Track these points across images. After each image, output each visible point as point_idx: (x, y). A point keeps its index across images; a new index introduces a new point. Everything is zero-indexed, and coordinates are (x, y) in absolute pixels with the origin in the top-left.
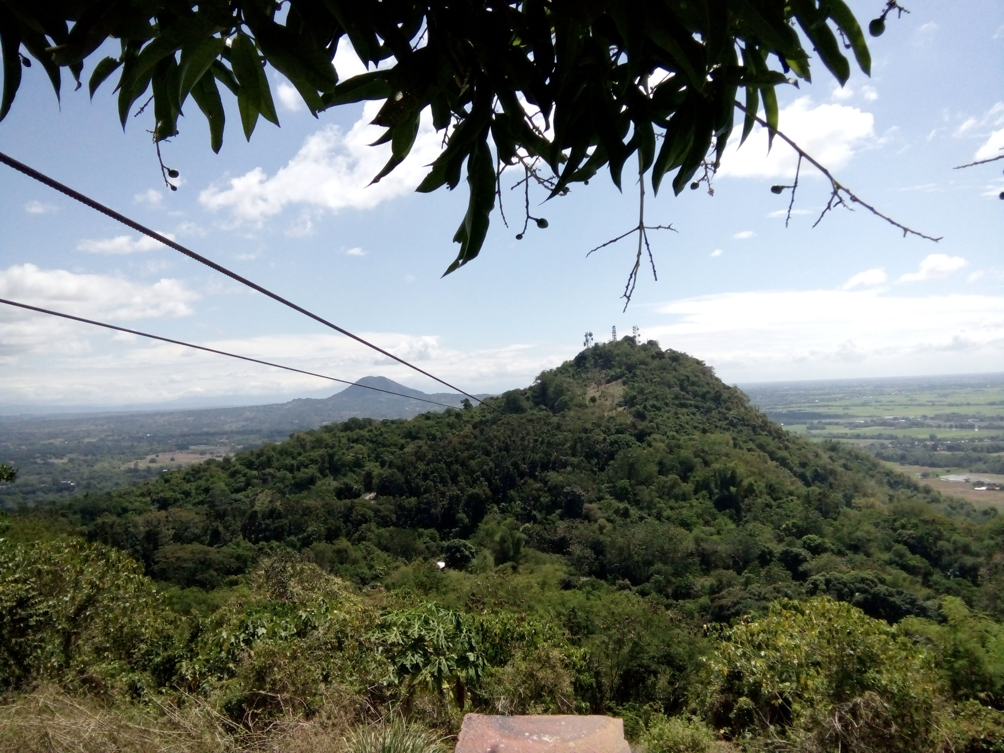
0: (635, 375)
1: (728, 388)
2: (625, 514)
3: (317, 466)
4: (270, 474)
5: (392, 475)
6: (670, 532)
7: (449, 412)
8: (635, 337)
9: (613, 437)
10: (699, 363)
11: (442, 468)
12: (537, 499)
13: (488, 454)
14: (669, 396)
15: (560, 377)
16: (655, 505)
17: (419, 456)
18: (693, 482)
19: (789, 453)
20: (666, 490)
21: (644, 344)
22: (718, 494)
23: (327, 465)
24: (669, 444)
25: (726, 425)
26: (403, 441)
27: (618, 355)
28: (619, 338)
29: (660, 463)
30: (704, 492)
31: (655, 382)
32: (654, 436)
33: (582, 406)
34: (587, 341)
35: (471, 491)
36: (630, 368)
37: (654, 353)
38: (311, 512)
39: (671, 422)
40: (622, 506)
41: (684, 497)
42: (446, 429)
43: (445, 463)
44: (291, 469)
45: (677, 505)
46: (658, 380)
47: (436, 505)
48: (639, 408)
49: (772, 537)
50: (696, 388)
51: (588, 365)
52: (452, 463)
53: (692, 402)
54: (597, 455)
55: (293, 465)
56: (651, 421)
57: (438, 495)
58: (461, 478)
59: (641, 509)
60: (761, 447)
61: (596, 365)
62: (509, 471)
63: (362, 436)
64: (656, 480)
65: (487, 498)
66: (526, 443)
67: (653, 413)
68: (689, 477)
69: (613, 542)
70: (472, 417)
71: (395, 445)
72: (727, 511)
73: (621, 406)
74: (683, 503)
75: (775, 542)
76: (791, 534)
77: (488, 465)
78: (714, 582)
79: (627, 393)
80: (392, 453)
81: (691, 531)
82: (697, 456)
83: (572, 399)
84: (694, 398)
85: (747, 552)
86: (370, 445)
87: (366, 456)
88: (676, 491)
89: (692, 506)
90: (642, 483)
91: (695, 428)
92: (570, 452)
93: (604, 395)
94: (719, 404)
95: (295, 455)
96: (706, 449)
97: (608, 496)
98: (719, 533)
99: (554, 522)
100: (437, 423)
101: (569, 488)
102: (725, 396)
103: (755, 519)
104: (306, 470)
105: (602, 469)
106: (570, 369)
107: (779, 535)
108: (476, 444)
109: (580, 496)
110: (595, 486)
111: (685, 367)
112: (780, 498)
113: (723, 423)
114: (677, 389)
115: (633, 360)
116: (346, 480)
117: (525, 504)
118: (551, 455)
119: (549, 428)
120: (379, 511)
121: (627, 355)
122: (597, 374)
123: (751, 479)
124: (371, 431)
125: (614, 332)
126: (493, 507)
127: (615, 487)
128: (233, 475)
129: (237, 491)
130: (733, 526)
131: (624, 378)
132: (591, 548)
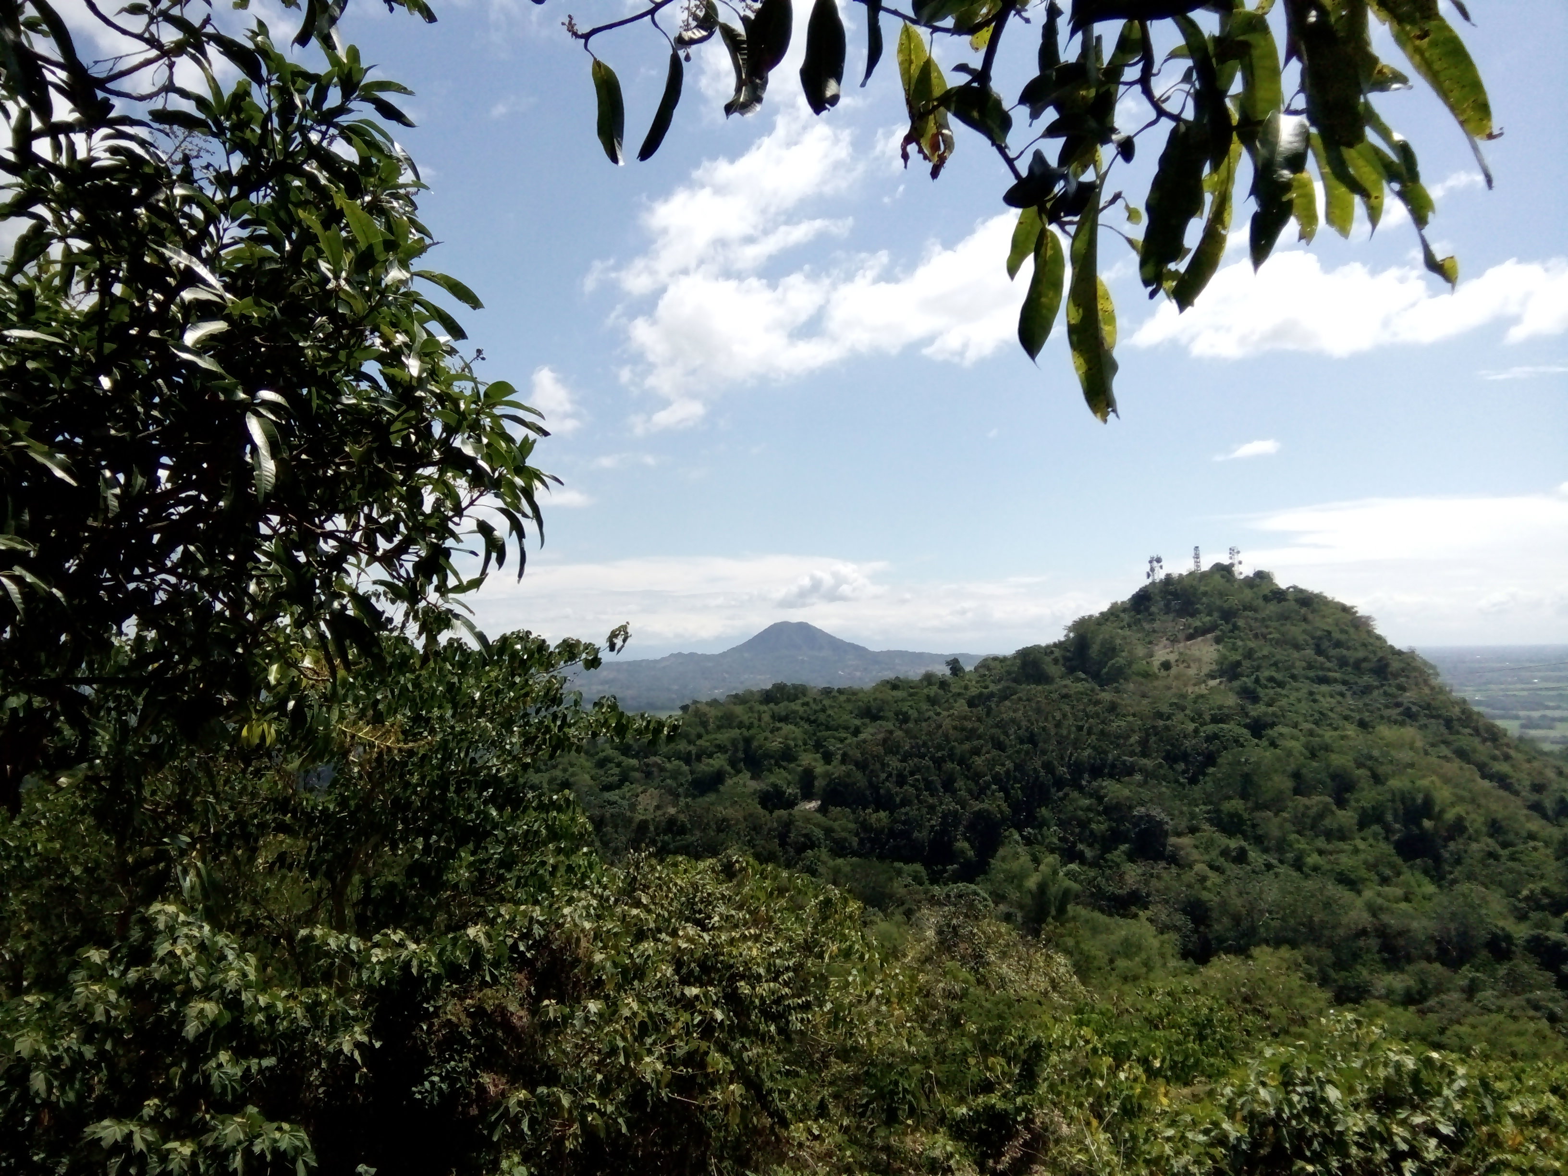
0: (1235, 627)
1: (1400, 653)
2: (1241, 857)
3: (727, 756)
4: (655, 764)
5: (848, 774)
6: (1326, 893)
7: (929, 679)
8: (1232, 565)
9: (1211, 728)
10: (1345, 609)
11: (928, 768)
12: (1083, 824)
13: (1000, 746)
14: (1298, 664)
15: (1108, 629)
16: (1291, 846)
17: (890, 746)
18: (1355, 810)
19: (1513, 766)
20: (1308, 821)
21: (1247, 577)
22: (1400, 831)
23: (741, 755)
24: (1308, 743)
25: (1400, 714)
26: (857, 722)
27: (1205, 594)
28: (1206, 565)
29: (1297, 776)
30: (1376, 828)
31: (1271, 640)
32: (1280, 729)
33: (1146, 675)
34: (1152, 570)
35: (977, 806)
36: (1228, 615)
37: (1266, 592)
38: (728, 826)
39: (1304, 707)
40: (1234, 844)
41: (1342, 835)
42: (924, 706)
43: (931, 759)
44: (687, 759)
45: (1330, 847)
46: (1276, 635)
47: (921, 826)
48: (1248, 681)
49: (1505, 911)
50: (1345, 652)
51: (1153, 609)
52: (943, 759)
53: (1337, 675)
54: (1185, 757)
55: (690, 752)
56: (1270, 705)
57: (924, 810)
58: (960, 784)
59: (1266, 850)
60: (1462, 754)
61: (1167, 610)
62: (1037, 778)
63: (795, 712)
64: (1290, 804)
65: (1004, 820)
66: (1064, 732)
67: (1271, 692)
68: (1347, 801)
69: (1224, 904)
70: (966, 688)
71: (846, 728)
72: (1418, 861)
73: (1213, 678)
74: (1342, 845)
75: (1511, 920)
76: (1539, 907)
77: (1003, 765)
78: (1412, 983)
79: (1225, 658)
80: (842, 741)
81: (1359, 893)
82: (1360, 765)
83: (1130, 664)
84: (1341, 667)
85: (1464, 935)
86: (806, 726)
87: (800, 743)
88: (1327, 822)
89: (1356, 851)
90: (1266, 807)
91: (1346, 718)
92: (1138, 750)
93: (1183, 660)
94: (1385, 679)
95: (693, 737)
96: (1376, 753)
97: (1206, 826)
98: (1407, 899)
99: (1118, 865)
100: (911, 695)
101: (1143, 809)
102: (1395, 665)
103: (1471, 877)
104: (711, 761)
105: (1193, 781)
106: (1122, 615)
107: (1516, 908)
108: (981, 730)
109: (1161, 823)
110: (1185, 809)
111: (1324, 617)
112: (1512, 845)
113: (1394, 713)
114: (1309, 652)
115: (1234, 601)
116: (772, 779)
117: (1065, 831)
118: (1106, 753)
119: (1098, 708)
120: (833, 831)
121: (1221, 594)
122: (1170, 624)
123: (1459, 810)
124: (806, 704)
125: (1197, 557)
126: (1011, 835)
127: (1218, 811)
128: (602, 764)
129: (608, 788)
130: (1430, 888)
131: (1218, 633)
132: (1185, 912)
